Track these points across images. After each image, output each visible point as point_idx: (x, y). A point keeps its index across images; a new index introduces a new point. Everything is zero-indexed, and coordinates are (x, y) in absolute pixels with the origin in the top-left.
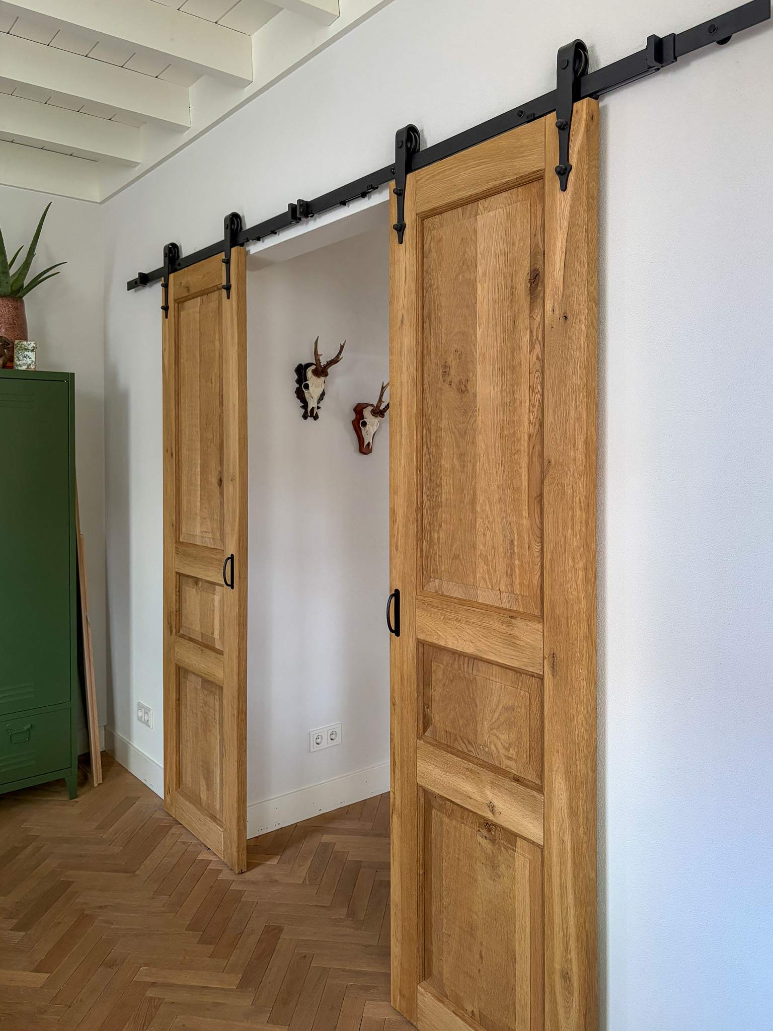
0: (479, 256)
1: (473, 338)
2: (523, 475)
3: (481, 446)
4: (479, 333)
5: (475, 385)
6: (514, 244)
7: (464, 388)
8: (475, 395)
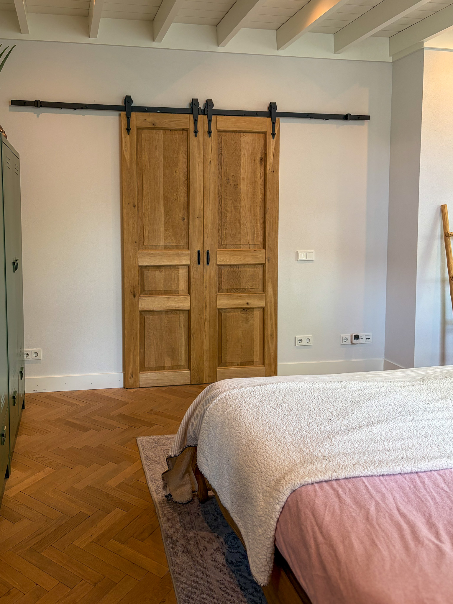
0: (242, 149)
1: (240, 172)
2: (258, 212)
3: (243, 204)
4: (242, 171)
5: (240, 186)
6: (255, 148)
7: (236, 186)
8: (240, 189)
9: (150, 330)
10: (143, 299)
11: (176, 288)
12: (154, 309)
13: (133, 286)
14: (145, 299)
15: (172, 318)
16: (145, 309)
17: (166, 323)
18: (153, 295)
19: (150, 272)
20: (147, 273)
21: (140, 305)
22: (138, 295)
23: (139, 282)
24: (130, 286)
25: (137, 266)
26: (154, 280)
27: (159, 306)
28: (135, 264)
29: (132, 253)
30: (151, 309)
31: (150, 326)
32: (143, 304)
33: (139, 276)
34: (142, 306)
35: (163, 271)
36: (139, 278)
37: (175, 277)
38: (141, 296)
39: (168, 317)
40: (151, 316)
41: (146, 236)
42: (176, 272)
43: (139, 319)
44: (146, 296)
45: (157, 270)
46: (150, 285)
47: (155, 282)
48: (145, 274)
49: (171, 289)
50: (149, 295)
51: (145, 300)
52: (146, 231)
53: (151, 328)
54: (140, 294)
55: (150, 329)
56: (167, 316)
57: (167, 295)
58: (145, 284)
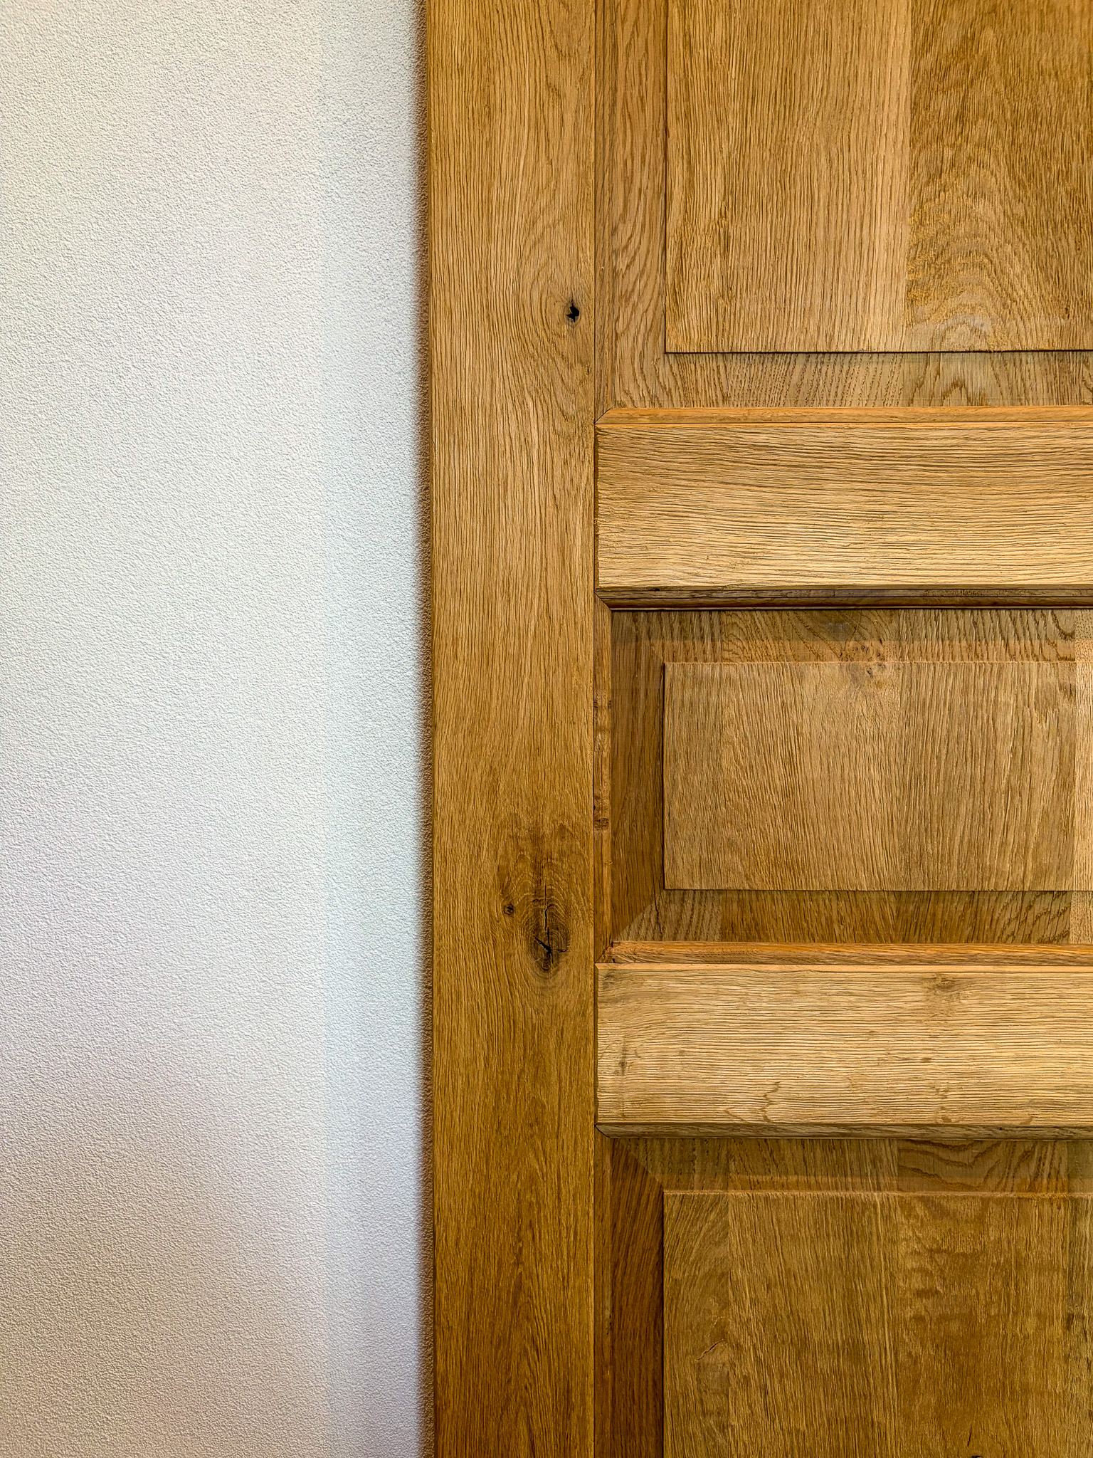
9: (723, 1355)
10: (651, 985)
11: (1041, 873)
12: (776, 1114)
13: (536, 839)
14: (666, 995)
15: (980, 1220)
16: (671, 1110)
17: (917, 1283)
18: (766, 948)
19: (729, 670)
20: (698, 682)
21: (608, 1062)
22: (583, 937)
23: (606, 788)
24: (495, 838)
25: (584, 604)
26: (778, 768)
27: (836, 1076)
28: (552, 581)
29: (526, 444)
30: (744, 1114)
31: (726, 1305)
32: (647, 1047)
33: (605, 719)
34: (630, 1076)
35: (890, 662)
36: (604, 739)
37: (1023, 733)
38: (625, 946)
39: (940, 1212)
40: (740, 1194)
41: (700, 240)
42: (1041, 675)
43: (599, 1218)
44: (680, 948)
45: (818, 657)
46: (730, 832)
47: (788, 791)
48: (678, 695)
49: (975, 886)
50: (718, 948)
51: (672, 1004)
52: (690, 186)
53: (733, 1328)
54: (616, 932)
55: (722, 1335)
56: (925, 1201)
57: (930, 951)
58: (673, 806)
